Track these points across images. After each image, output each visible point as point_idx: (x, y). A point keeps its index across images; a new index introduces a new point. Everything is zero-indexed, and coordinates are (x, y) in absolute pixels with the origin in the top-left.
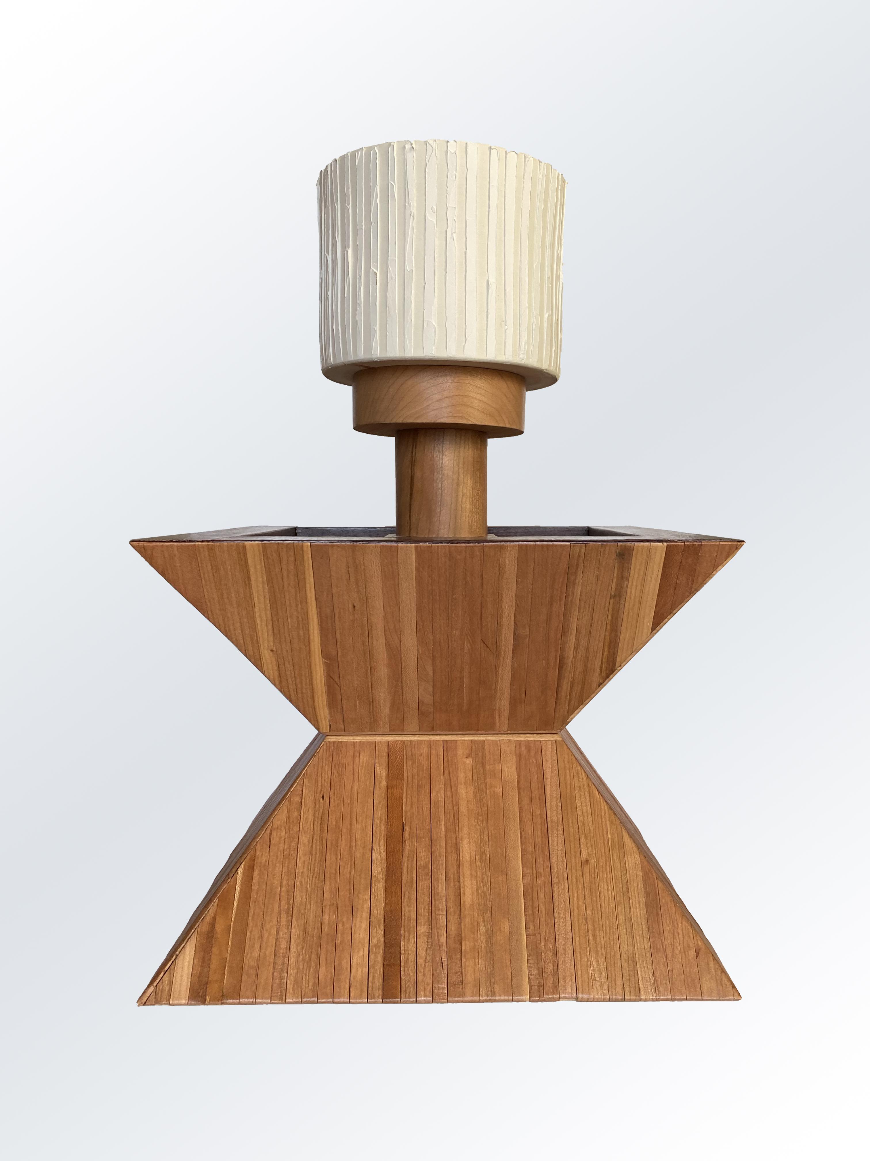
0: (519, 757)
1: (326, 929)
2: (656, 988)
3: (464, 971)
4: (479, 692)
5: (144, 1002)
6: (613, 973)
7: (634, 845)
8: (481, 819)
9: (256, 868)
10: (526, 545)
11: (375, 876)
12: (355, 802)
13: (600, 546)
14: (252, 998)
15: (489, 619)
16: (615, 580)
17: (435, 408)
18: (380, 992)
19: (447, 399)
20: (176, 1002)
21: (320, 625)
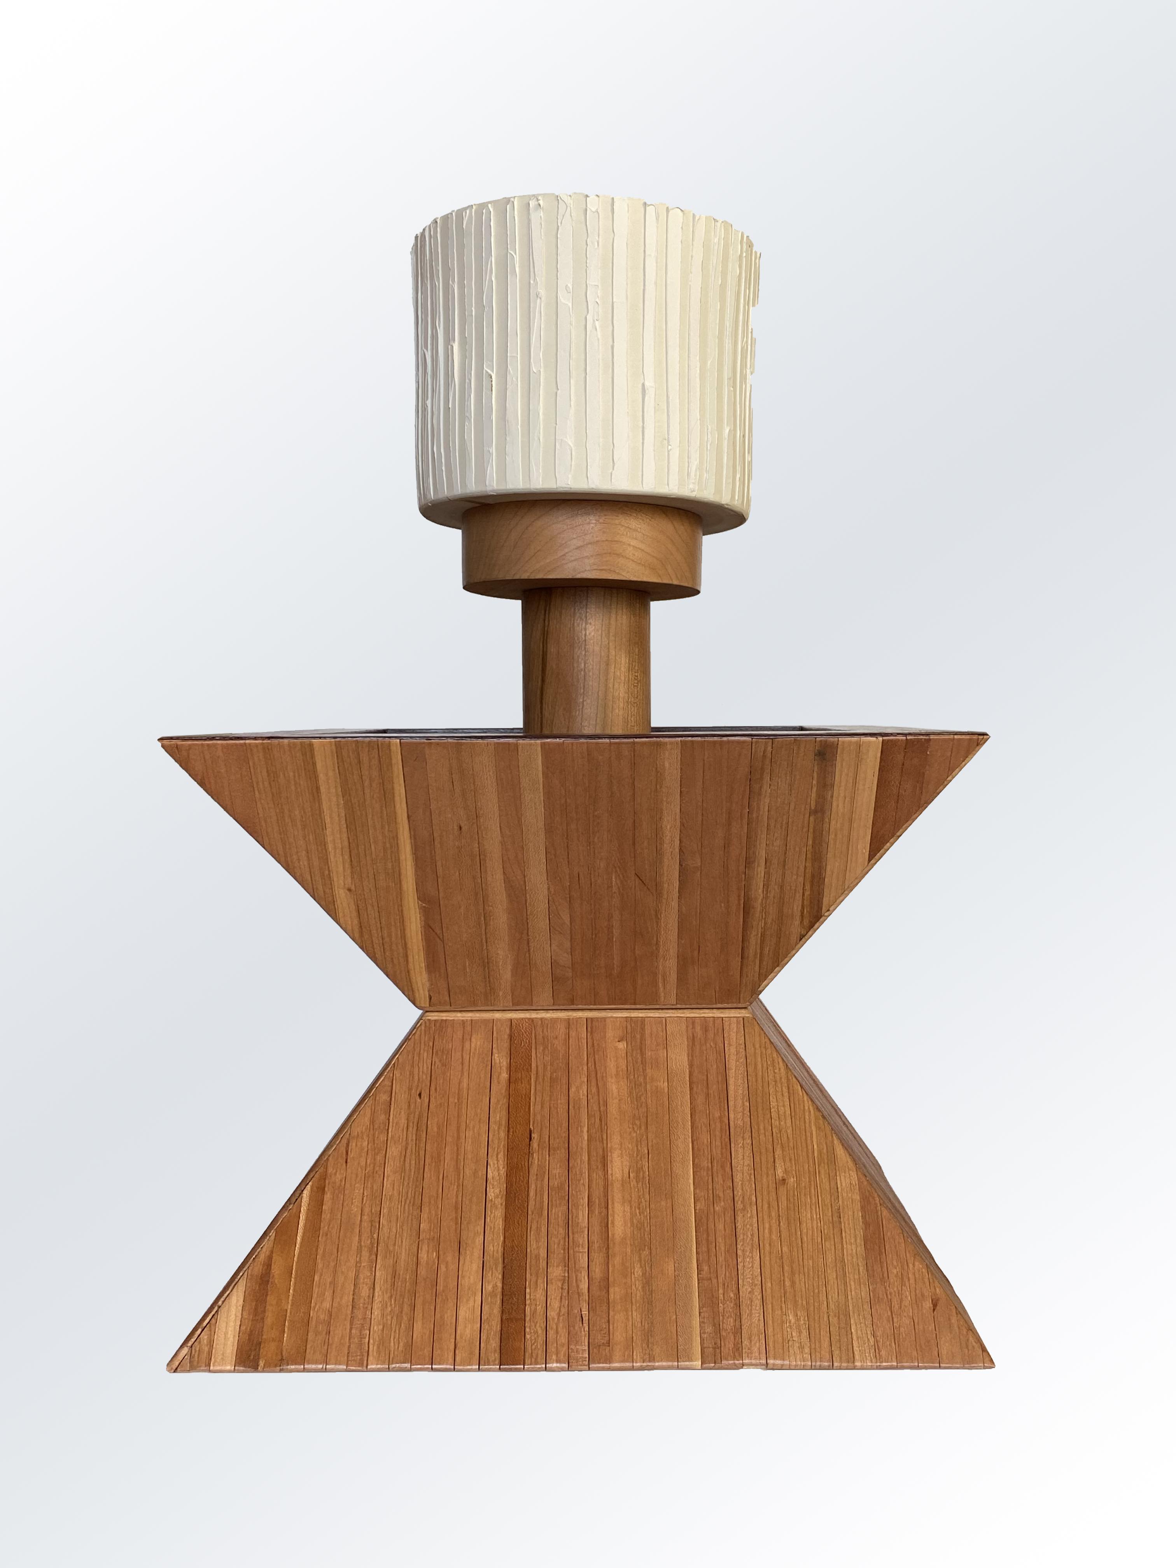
0: (692, 1039)
1: (422, 1271)
2: (877, 1350)
3: (611, 1327)
4: (634, 949)
5: (175, 1368)
6: (817, 1331)
7: (849, 1160)
8: (638, 1124)
9: (328, 1190)
10: (692, 742)
11: (492, 1200)
12: (465, 1101)
13: (793, 742)
14: (321, 1364)
15: (646, 844)
16: (815, 789)
17: (573, 558)
18: (496, 1355)
19: (590, 546)
20: (218, 1368)
21: (415, 854)
